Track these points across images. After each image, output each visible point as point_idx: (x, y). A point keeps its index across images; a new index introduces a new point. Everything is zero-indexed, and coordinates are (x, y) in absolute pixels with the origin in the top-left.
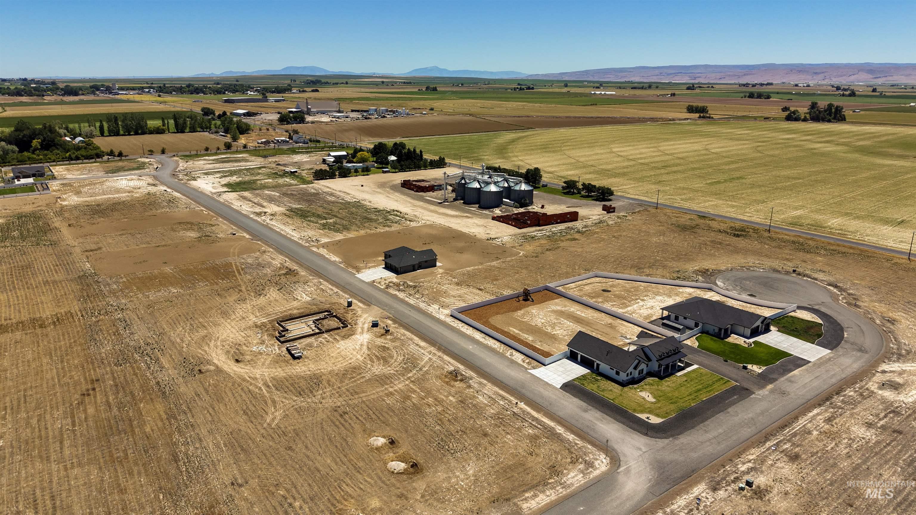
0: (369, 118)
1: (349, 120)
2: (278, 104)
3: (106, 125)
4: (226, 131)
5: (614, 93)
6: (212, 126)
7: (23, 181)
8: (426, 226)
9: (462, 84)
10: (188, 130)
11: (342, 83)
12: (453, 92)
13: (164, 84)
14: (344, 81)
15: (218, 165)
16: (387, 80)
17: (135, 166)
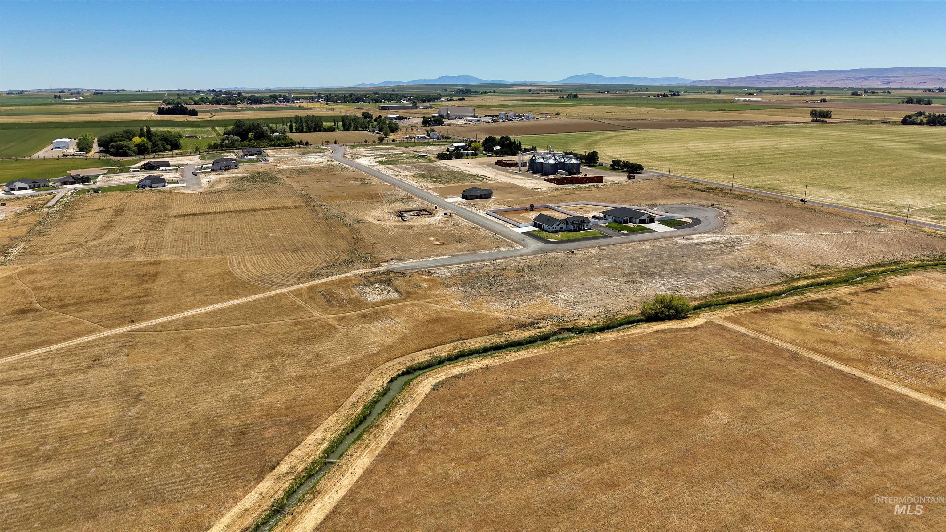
0: (497, 121)
1: (479, 123)
2: (425, 111)
3: (294, 125)
4: (381, 130)
5: (760, 99)
6: (370, 126)
7: (250, 157)
8: (498, 183)
9: (608, 92)
10: (352, 129)
11: (490, 92)
12: (590, 99)
13: (330, 94)
14: (492, 90)
15: (373, 151)
16: (536, 88)
17: (317, 151)
